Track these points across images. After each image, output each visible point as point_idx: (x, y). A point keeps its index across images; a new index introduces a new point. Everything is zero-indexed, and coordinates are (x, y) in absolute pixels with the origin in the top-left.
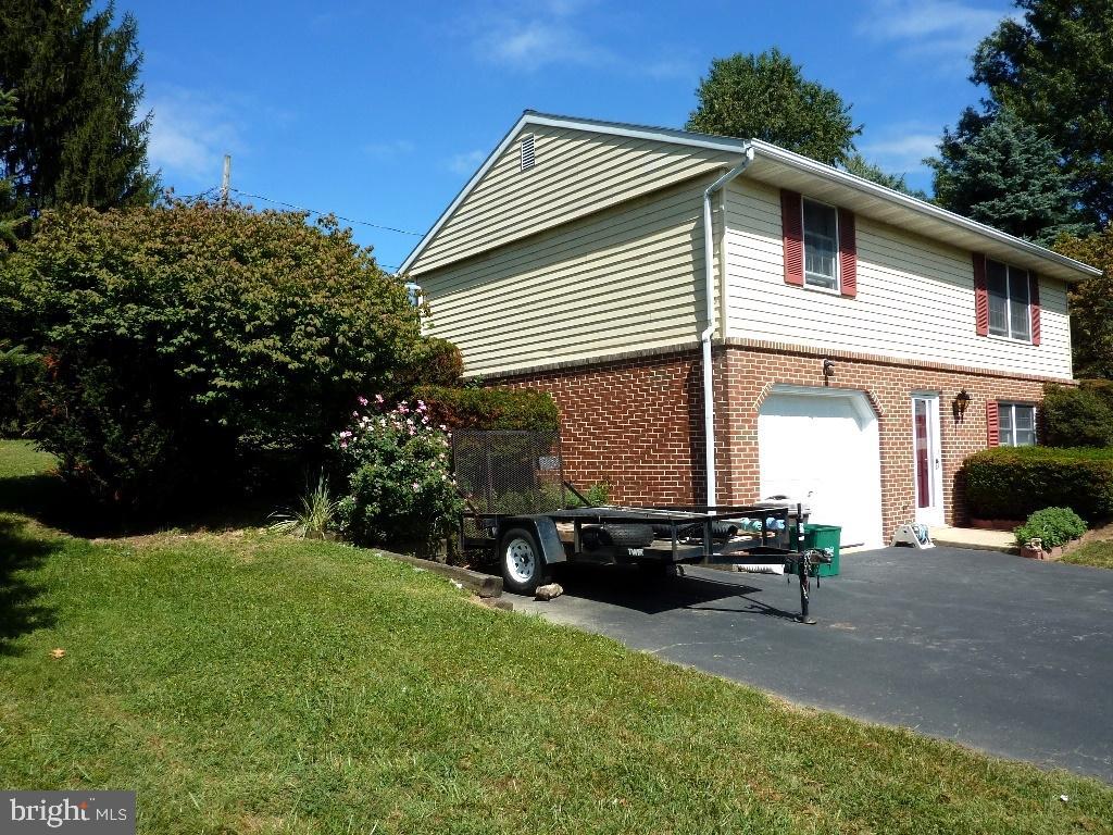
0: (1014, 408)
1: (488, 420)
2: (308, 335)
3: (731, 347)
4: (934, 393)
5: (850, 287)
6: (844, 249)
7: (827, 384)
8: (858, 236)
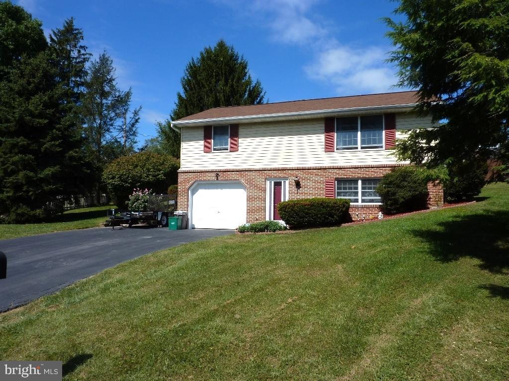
0: (360, 182)
4: (286, 178)
5: (234, 148)
6: (231, 137)
7: (217, 179)
8: (242, 131)
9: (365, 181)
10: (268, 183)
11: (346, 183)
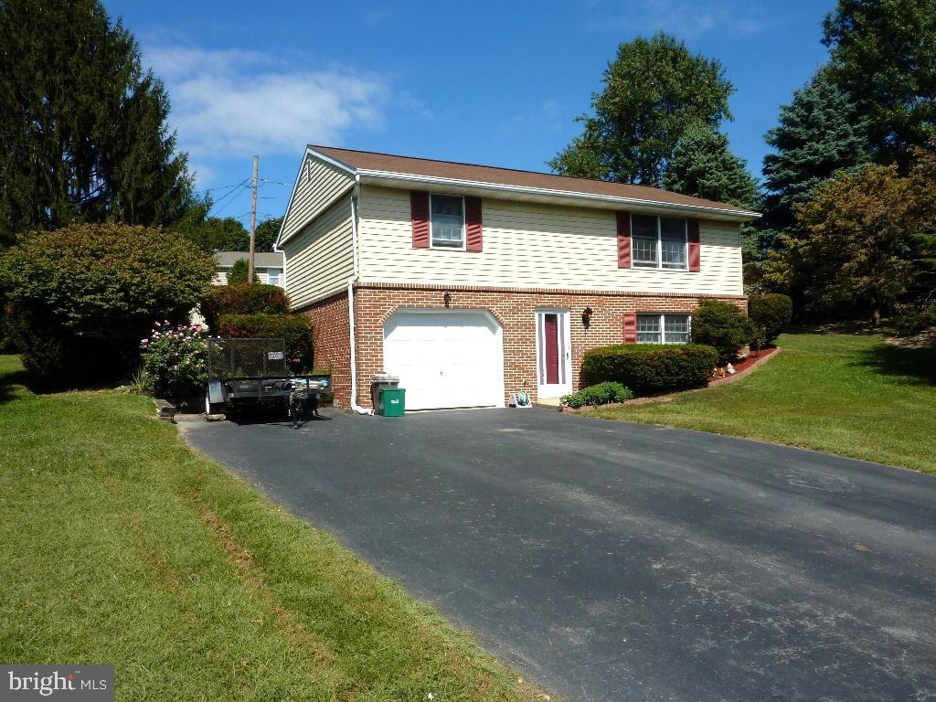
0: (663, 318)
1: (252, 333)
2: (112, 293)
3: (361, 287)
4: (564, 309)
5: (475, 245)
6: (470, 222)
7: (447, 306)
8: (486, 212)
9: (670, 317)
10: (536, 314)
11: (647, 318)
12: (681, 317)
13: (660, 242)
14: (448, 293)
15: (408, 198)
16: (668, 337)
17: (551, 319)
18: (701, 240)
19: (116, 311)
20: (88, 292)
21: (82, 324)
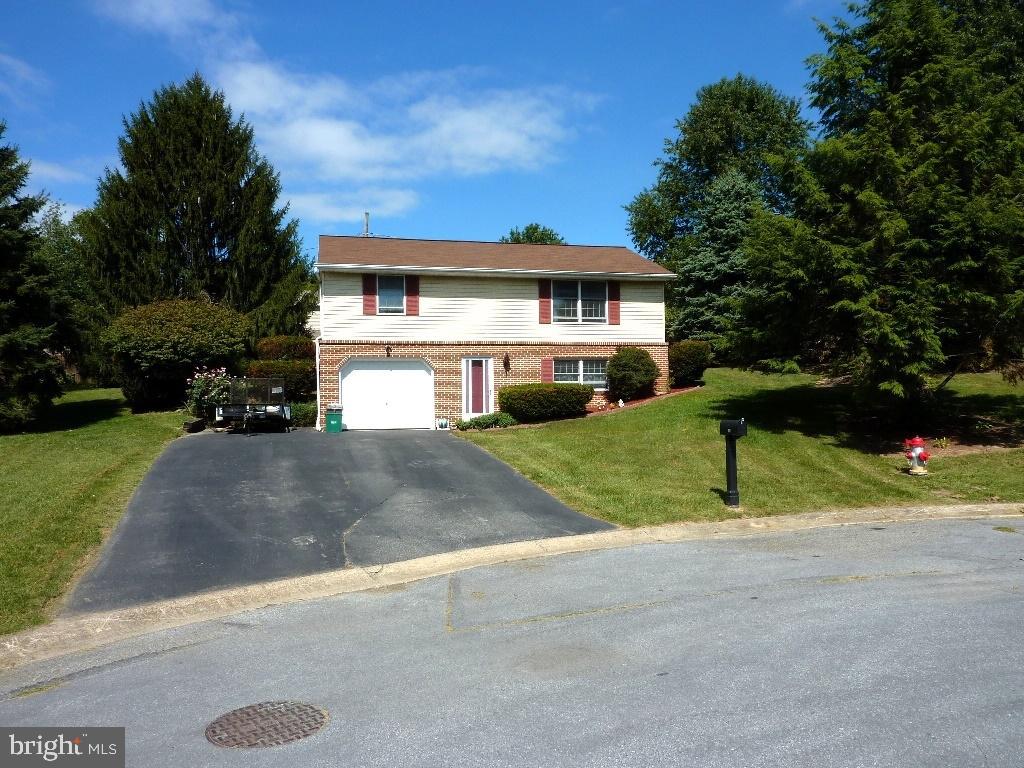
0: (581, 363)
3: (322, 344)
4: (488, 356)
5: (413, 311)
6: (408, 294)
7: (388, 356)
8: (423, 286)
9: (588, 362)
10: (464, 361)
11: (565, 364)
12: (600, 361)
13: (579, 303)
14: (389, 346)
15: (360, 279)
16: (586, 378)
17: (477, 364)
18: (621, 297)
19: (169, 361)
20: (151, 349)
21: (149, 370)
